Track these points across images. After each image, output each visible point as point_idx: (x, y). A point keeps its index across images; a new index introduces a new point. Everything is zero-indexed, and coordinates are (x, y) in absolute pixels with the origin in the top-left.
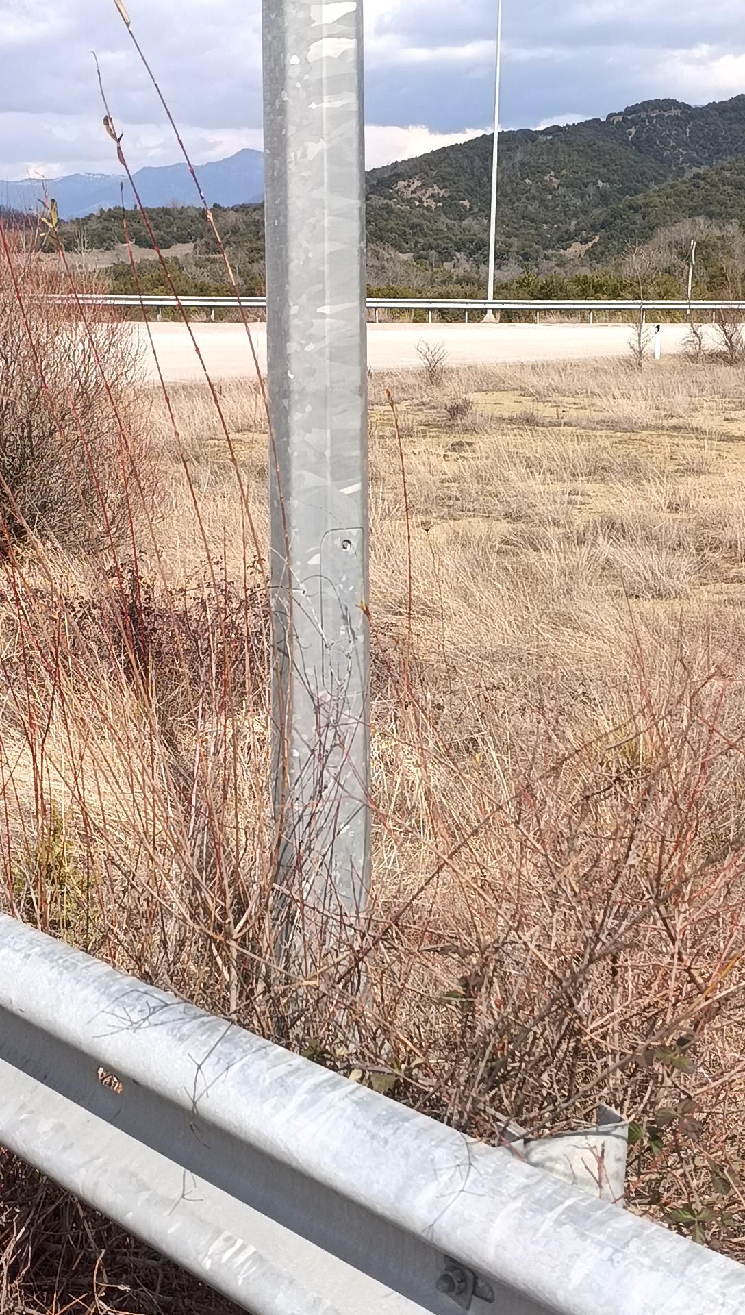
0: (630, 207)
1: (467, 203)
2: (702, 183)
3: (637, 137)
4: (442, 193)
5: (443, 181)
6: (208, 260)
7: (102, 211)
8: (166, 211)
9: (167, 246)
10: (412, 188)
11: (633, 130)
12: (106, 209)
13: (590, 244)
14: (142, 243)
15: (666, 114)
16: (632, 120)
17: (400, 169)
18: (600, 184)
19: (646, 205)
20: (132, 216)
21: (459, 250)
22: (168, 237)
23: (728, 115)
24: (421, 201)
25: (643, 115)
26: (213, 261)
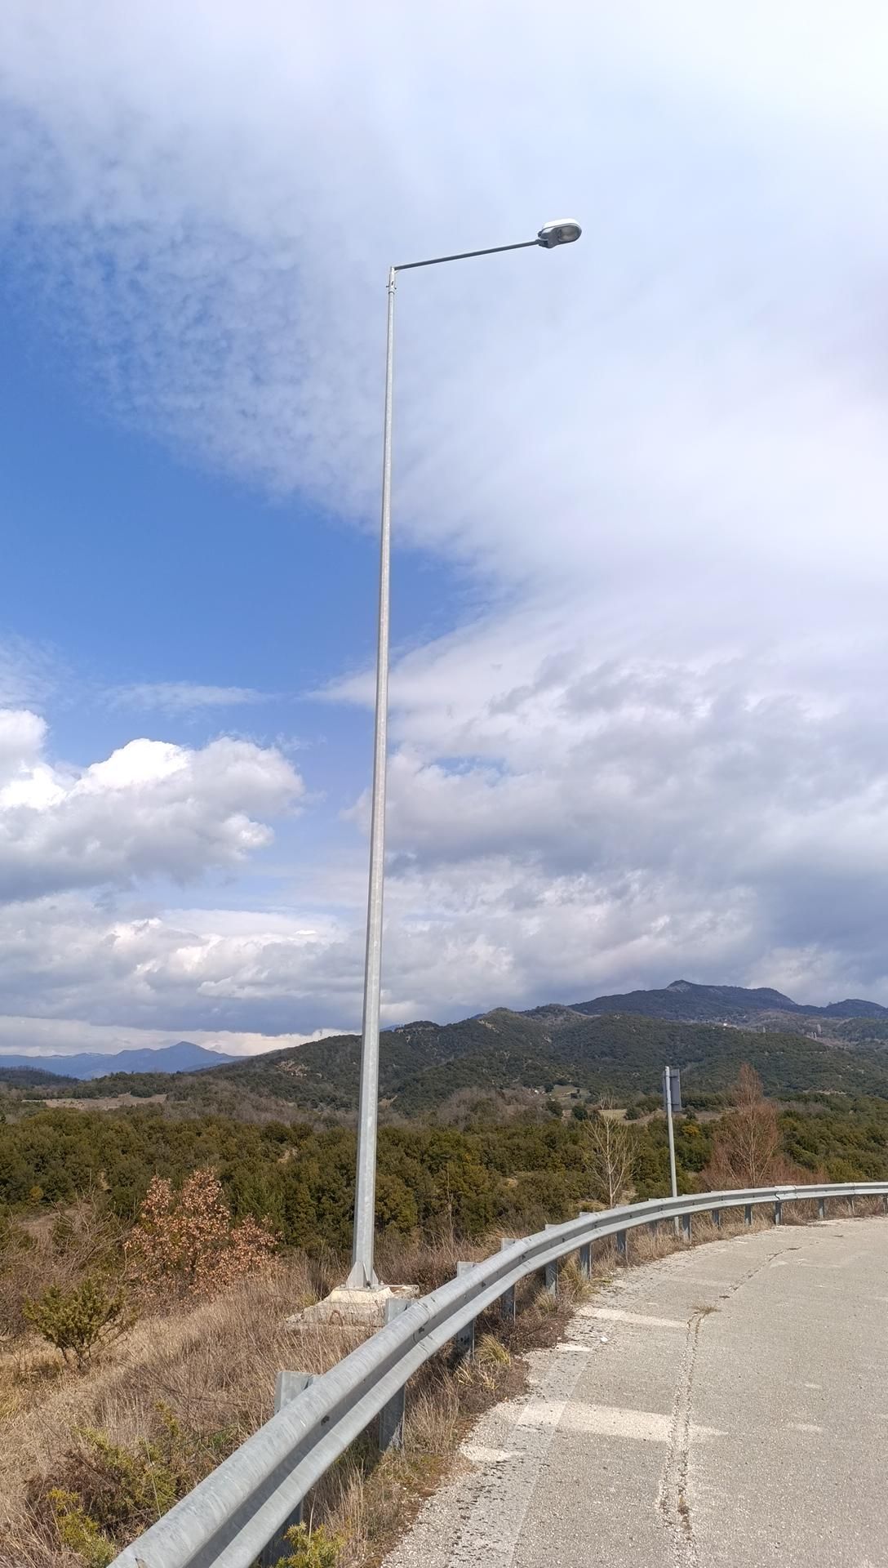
0: (414, 1080)
1: (320, 1075)
2: (452, 1067)
3: (411, 1041)
4: (306, 1068)
5: (307, 1062)
6: (178, 1104)
7: (112, 1074)
8: (151, 1075)
9: (150, 1096)
10: (290, 1065)
11: (409, 1037)
12: (115, 1073)
13: (392, 1100)
14: (135, 1093)
15: (427, 1029)
16: (409, 1032)
17: (283, 1055)
18: (394, 1066)
19: (423, 1079)
20: (131, 1078)
21: (321, 1102)
22: (151, 1090)
23: (459, 1030)
24: (294, 1073)
25: (414, 1029)
26: (182, 1105)
